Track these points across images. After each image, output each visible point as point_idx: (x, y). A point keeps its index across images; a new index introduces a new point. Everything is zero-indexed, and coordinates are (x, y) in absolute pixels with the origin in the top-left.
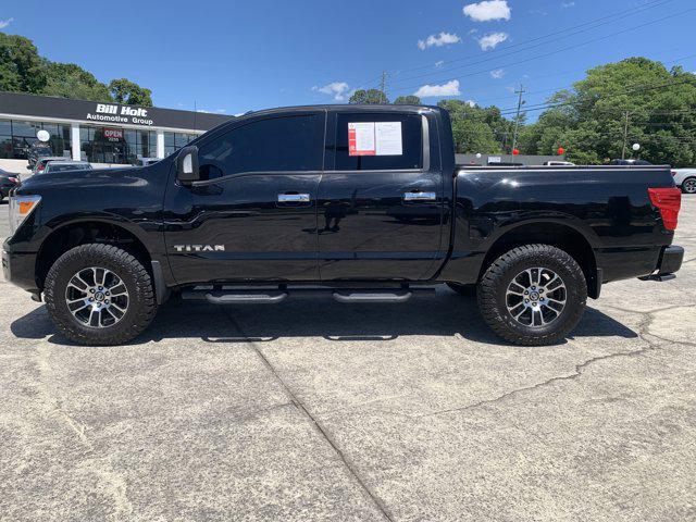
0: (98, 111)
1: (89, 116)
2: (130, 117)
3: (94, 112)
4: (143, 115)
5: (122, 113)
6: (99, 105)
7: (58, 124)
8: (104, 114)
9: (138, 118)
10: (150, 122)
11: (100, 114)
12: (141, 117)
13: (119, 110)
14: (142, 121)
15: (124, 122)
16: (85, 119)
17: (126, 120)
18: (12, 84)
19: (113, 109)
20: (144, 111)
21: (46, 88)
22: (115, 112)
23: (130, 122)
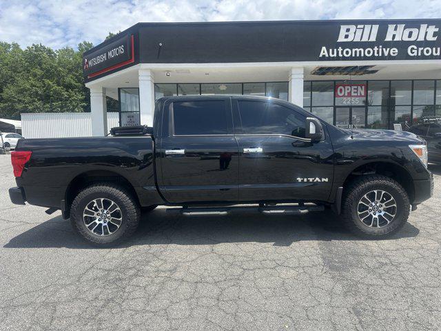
0: (341, 39)
1: (323, 52)
2: (402, 46)
3: (333, 44)
4: (430, 38)
5: (389, 38)
6: (344, 28)
8: (352, 45)
9: (419, 44)
11: (344, 45)
12: (426, 43)
13: (382, 33)
14: (428, 51)
15: (390, 58)
16: (315, 57)
17: (394, 51)
19: (370, 33)
20: (432, 29)
22: (373, 38)
23: (403, 55)
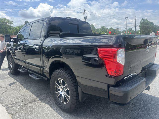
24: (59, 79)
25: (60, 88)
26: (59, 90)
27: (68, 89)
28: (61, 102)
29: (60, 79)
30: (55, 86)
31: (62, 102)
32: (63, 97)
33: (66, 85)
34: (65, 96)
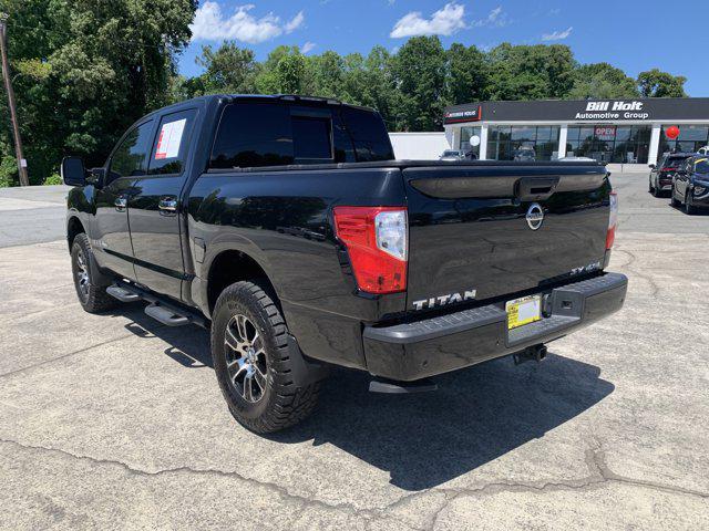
0: (588, 109)
1: (578, 115)
2: (621, 113)
3: (583, 111)
4: (638, 108)
5: (614, 109)
6: (589, 104)
7: (551, 126)
8: (594, 112)
9: (630, 111)
10: (645, 115)
11: (590, 112)
12: (635, 111)
13: (611, 106)
14: (636, 115)
15: (614, 119)
16: (573, 119)
17: (617, 116)
18: (542, 91)
19: (604, 106)
20: (640, 104)
21: (573, 91)
22: (606, 109)
23: (621, 118)
24: (236, 317)
25: (239, 348)
26: (238, 355)
27: (262, 351)
28: (241, 399)
29: (241, 319)
30: (226, 342)
31: (244, 396)
32: (248, 379)
33: (257, 336)
34: (253, 377)
